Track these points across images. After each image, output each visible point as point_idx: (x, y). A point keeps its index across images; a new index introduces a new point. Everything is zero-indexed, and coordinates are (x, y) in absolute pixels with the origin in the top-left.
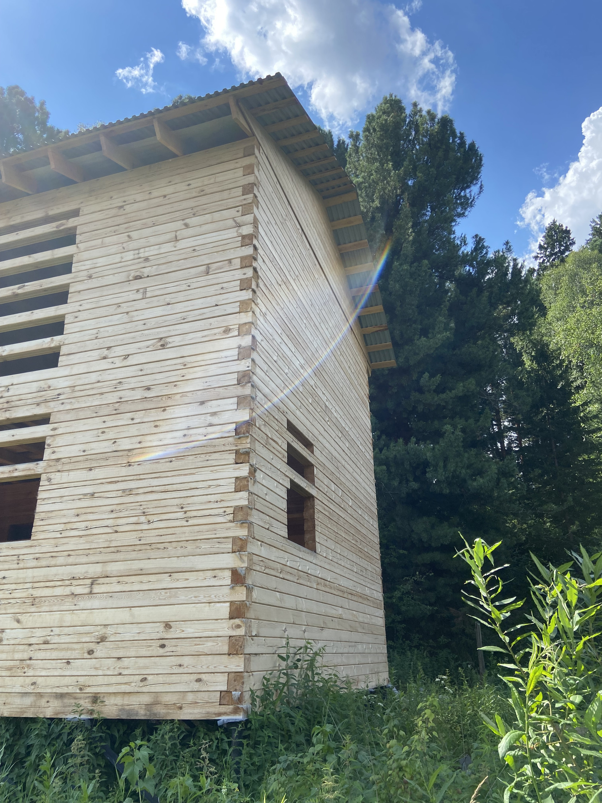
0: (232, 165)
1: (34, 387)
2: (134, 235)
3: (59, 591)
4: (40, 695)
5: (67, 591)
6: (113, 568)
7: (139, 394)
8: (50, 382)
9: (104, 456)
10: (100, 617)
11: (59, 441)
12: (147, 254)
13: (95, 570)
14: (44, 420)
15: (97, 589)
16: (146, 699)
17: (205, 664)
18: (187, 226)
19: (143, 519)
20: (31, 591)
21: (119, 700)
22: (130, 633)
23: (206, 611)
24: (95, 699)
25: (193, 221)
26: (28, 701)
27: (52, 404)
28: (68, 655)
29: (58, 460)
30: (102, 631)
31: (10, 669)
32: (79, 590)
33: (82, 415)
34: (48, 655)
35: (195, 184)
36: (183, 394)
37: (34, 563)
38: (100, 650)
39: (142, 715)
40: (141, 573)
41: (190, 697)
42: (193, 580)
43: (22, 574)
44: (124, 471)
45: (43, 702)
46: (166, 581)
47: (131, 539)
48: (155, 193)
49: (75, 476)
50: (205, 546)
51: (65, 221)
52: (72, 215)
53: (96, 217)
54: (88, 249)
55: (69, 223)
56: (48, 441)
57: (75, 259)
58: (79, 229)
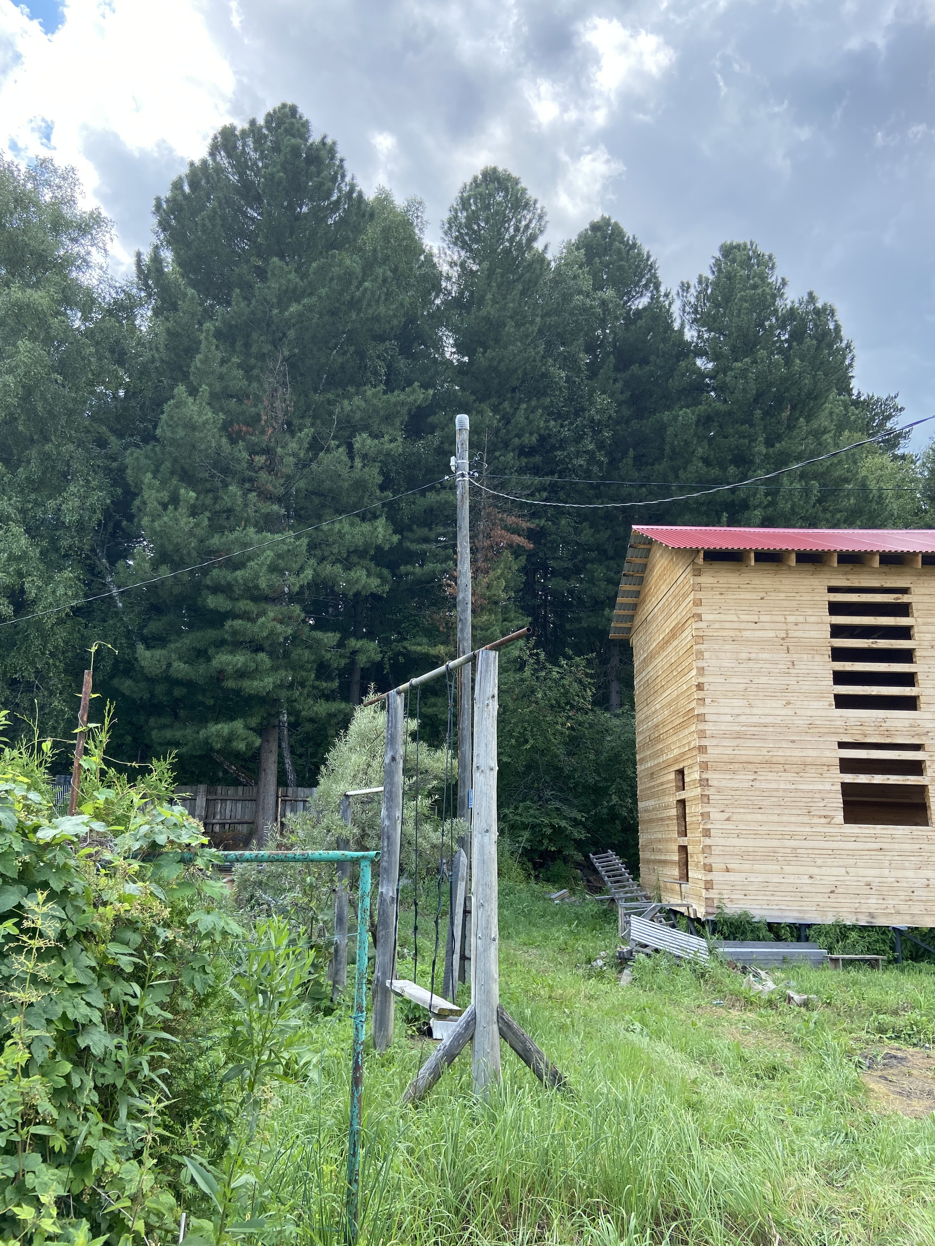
1: (907, 723)
8: (919, 722)
14: (918, 747)
27: (923, 738)
43: (932, 847)
51: (900, 596)
52: (905, 591)
53: (926, 599)
54: (925, 624)
55: (905, 599)
56: (928, 763)
57: (916, 629)
58: (914, 606)
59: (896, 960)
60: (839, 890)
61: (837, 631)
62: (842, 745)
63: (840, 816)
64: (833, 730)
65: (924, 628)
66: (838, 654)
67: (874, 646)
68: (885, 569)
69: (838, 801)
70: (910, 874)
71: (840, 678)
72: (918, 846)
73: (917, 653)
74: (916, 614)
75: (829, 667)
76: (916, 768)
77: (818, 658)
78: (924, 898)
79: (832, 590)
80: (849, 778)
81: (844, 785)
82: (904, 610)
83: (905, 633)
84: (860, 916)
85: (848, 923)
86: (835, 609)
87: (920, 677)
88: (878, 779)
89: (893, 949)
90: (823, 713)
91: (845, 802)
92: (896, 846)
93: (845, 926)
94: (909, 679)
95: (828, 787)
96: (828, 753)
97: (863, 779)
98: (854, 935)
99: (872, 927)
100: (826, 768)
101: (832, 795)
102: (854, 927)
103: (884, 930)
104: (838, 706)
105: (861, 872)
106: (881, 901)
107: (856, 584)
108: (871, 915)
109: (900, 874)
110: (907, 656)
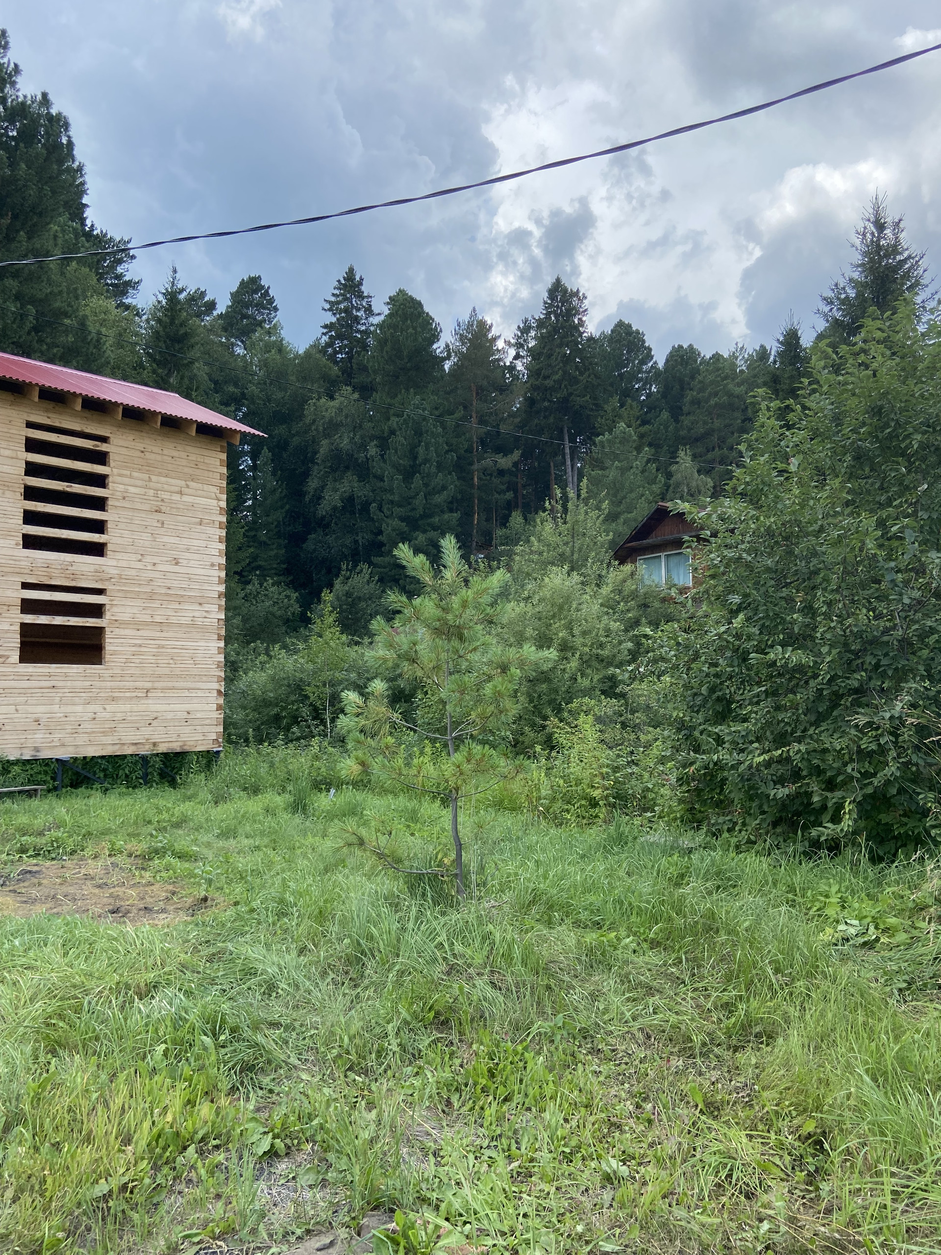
0: (213, 454)
1: (92, 568)
2: (154, 478)
3: (128, 694)
4: (124, 744)
5: (134, 694)
6: (157, 685)
7: (163, 591)
8: (104, 568)
9: (146, 623)
10: (154, 708)
11: (115, 609)
12: (163, 496)
13: (149, 685)
14: (100, 592)
15: (149, 694)
16: (181, 744)
17: (206, 729)
18: (188, 486)
19: (171, 661)
20: (111, 694)
21: (166, 745)
22: (170, 716)
23: (207, 707)
24: (155, 744)
25: (191, 484)
26: (117, 747)
27: (107, 583)
28: (137, 725)
29: (116, 620)
30: (155, 715)
31: (103, 732)
32: (140, 695)
33: (128, 595)
34: (125, 725)
35: (193, 457)
36: (190, 597)
37: (110, 679)
38: (154, 723)
39: (178, 750)
40: (173, 688)
41: (200, 742)
42: (200, 694)
43: (103, 684)
44: (158, 634)
45: (126, 747)
46: (187, 693)
47: (167, 671)
48: (166, 452)
49: (127, 632)
50: (204, 679)
51: (98, 443)
52: (104, 440)
53: (124, 451)
54: (120, 475)
55: (103, 447)
56: (107, 607)
57: (110, 479)
58: (112, 456)
59: (55, 789)
60: (7, 728)
61: (32, 469)
62: (25, 586)
63: (15, 656)
64: (18, 570)
65: (119, 479)
66: (30, 493)
67: (68, 489)
68: (87, 414)
69: (16, 641)
70: (79, 708)
71: (30, 518)
72: (89, 683)
73: (110, 502)
74: (112, 463)
75: (19, 505)
76: (97, 611)
77: (8, 494)
78: (88, 730)
79: (30, 425)
80: (30, 619)
81: (23, 625)
82: (101, 458)
83: (100, 481)
84: (25, 751)
85: (12, 758)
86: (32, 445)
87: (110, 525)
88: (58, 620)
89: (54, 779)
90: (10, 552)
91: (22, 643)
92: (69, 684)
93: (8, 761)
94: (99, 527)
95: (6, 627)
96: (9, 593)
97: (43, 620)
98: (16, 769)
99: (36, 760)
100: (6, 608)
101: (9, 635)
102: (17, 762)
103: (46, 762)
104: (25, 546)
105: (30, 709)
106: (48, 736)
107: (57, 424)
108: (37, 749)
109: (69, 709)
110: (99, 504)
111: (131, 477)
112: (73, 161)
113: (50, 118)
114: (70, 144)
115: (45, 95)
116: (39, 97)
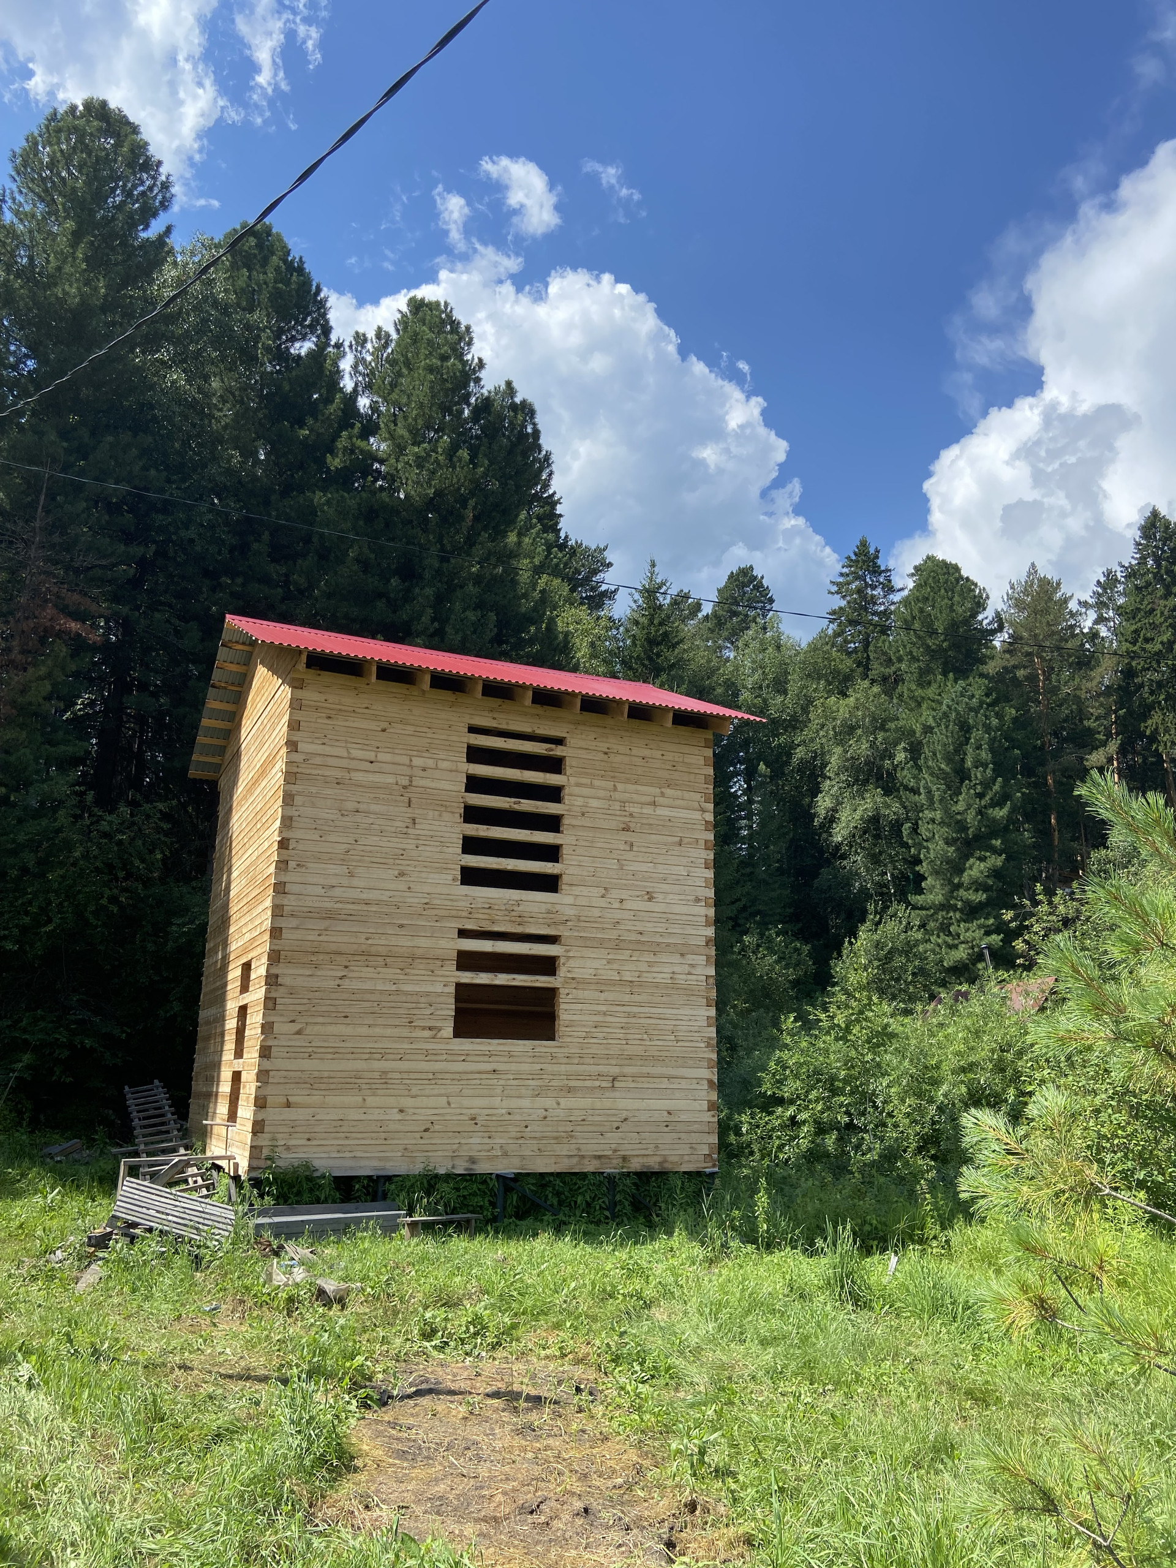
0: (695, 750)
1: (544, 908)
2: (620, 786)
3: (588, 1083)
4: (583, 1157)
5: (597, 1083)
6: (628, 1070)
7: (634, 937)
8: (558, 907)
9: (611, 983)
10: (622, 1104)
11: (572, 963)
12: (632, 809)
13: (615, 1070)
14: (553, 940)
15: (617, 1084)
16: (658, 1159)
17: (695, 1138)
18: (663, 795)
19: (645, 1036)
20: (566, 1082)
21: (640, 1160)
22: (643, 1117)
23: (696, 1105)
24: (624, 1158)
25: (668, 792)
26: (575, 1160)
27: (561, 927)
28: (601, 1129)
29: (573, 979)
30: (624, 1114)
31: (556, 1138)
32: (604, 1084)
33: (588, 943)
34: (585, 1128)
35: (669, 756)
36: (668, 945)
37: (565, 1060)
38: (624, 1127)
39: (657, 1168)
40: (648, 1075)
41: (686, 1158)
42: (684, 1084)
43: (556, 1068)
44: (627, 998)
45: (586, 1162)
46: (665, 1084)
47: (640, 1051)
48: (635, 751)
49: (587, 994)
50: (690, 1062)
51: (553, 746)
52: (559, 741)
53: (583, 754)
54: (578, 785)
55: (559, 751)
56: (562, 960)
57: (566, 791)
58: (568, 761)
59: (494, 1220)
60: (437, 1127)
61: (474, 784)
62: (463, 933)
63: (448, 1030)
64: (454, 913)
65: (577, 790)
66: (472, 814)
67: (517, 807)
68: (539, 709)
69: (449, 1009)
70: (526, 1103)
71: (471, 845)
72: (539, 1067)
73: (565, 821)
74: (569, 771)
75: (458, 830)
76: (548, 966)
77: (446, 816)
78: (538, 1135)
79: (473, 730)
80: (467, 977)
81: (459, 986)
82: (555, 765)
83: (554, 794)
84: (458, 1162)
85: (442, 1171)
86: (475, 755)
87: (565, 851)
88: (502, 979)
89: (493, 1204)
90: (445, 890)
91: (457, 1010)
92: (513, 1067)
93: (436, 1176)
94: (551, 853)
95: (439, 988)
96: (443, 943)
97: (483, 978)
98: (445, 1188)
99: (471, 1175)
100: (439, 963)
101: (442, 999)
102: (449, 1177)
103: (484, 1179)
104: (464, 882)
105: (466, 1102)
106: (487, 1141)
107: (504, 726)
108: (472, 1160)
109: (514, 1103)
110: (553, 823)
111: (592, 786)
112: (540, 451)
113: (514, 407)
114: (536, 433)
115: (509, 384)
116: (503, 387)
